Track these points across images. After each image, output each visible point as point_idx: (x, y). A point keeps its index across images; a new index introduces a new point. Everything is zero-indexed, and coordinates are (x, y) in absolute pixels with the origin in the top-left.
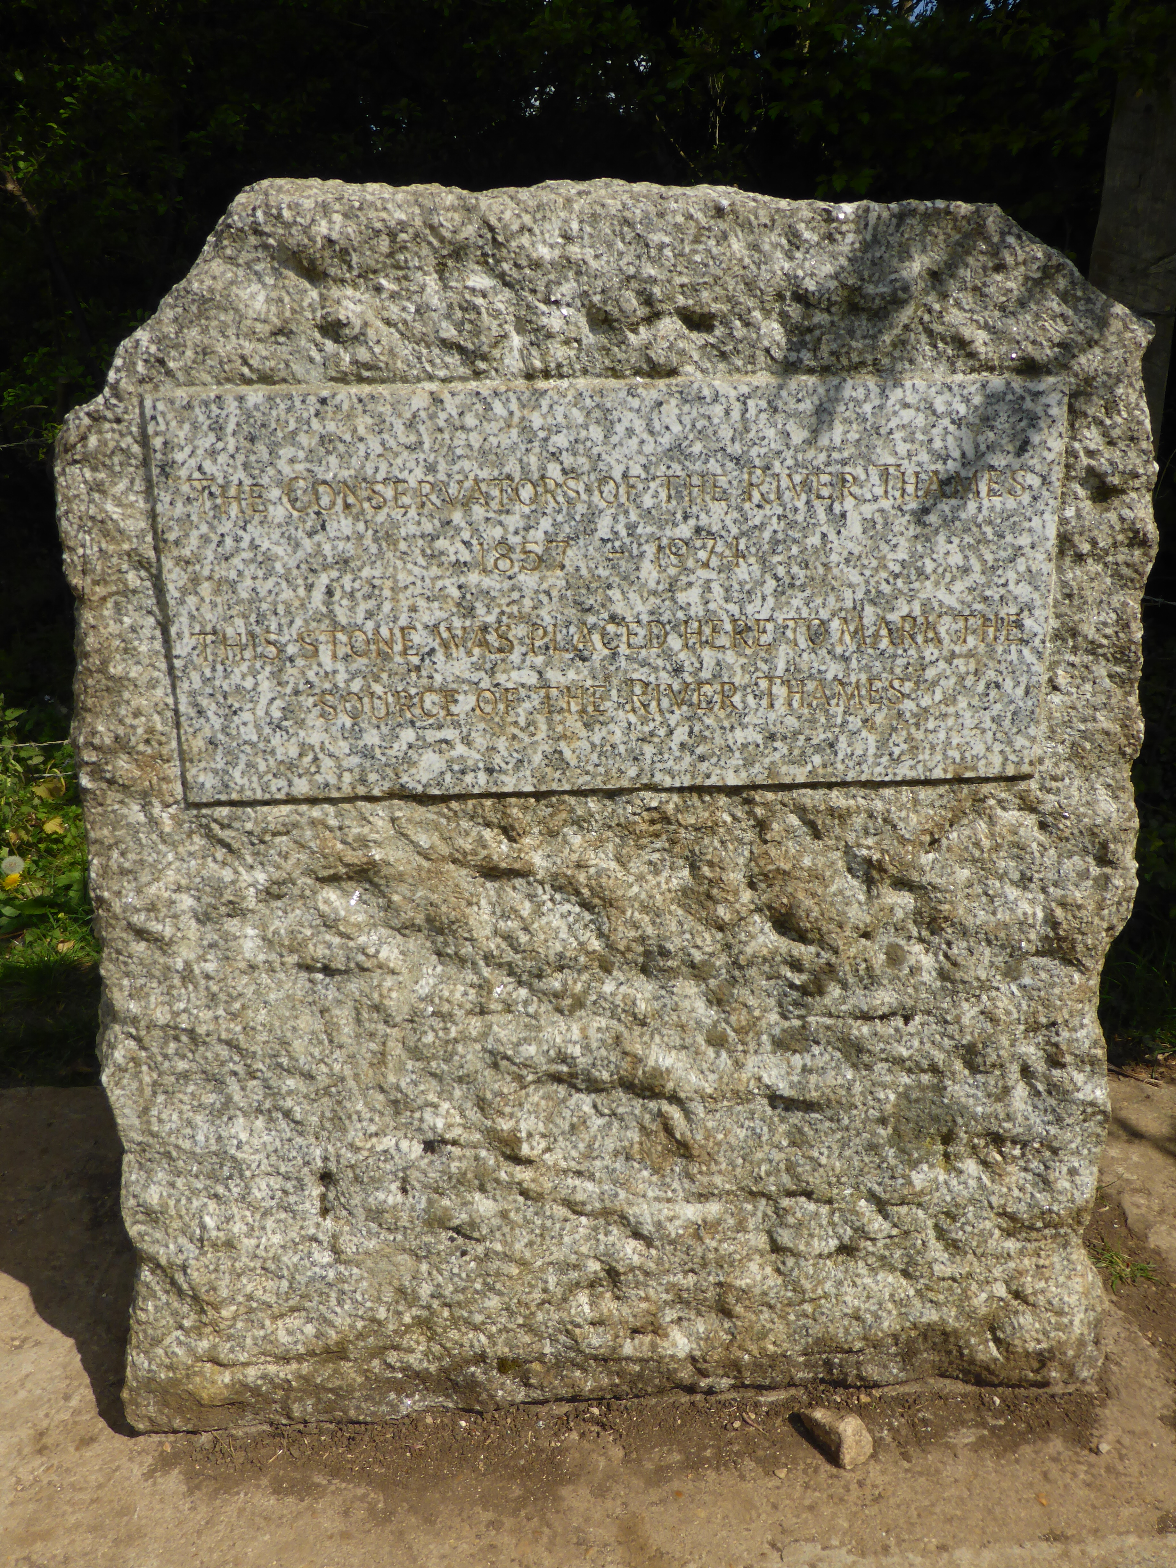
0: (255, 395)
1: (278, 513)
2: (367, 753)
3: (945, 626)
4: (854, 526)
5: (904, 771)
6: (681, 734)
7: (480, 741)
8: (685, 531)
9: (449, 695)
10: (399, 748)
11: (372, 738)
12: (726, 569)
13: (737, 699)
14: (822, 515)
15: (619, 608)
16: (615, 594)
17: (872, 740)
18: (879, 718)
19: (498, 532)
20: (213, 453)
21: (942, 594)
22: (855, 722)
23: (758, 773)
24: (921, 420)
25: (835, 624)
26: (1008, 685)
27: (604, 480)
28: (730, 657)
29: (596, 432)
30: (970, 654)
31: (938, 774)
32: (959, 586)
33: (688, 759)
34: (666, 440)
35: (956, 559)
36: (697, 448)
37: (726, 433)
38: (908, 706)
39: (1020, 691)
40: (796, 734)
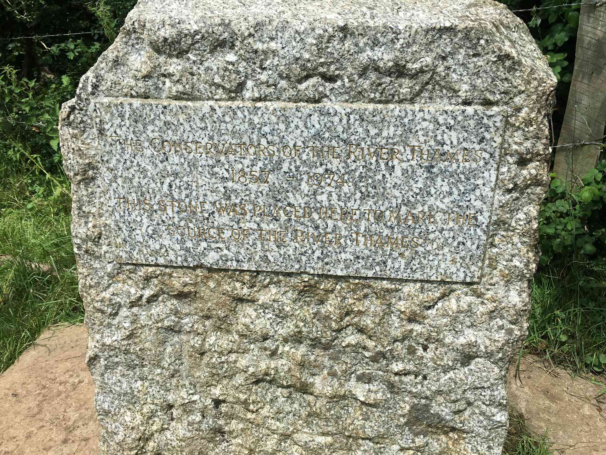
0: (137, 103)
1: (148, 152)
2: (187, 250)
3: (439, 216)
4: (398, 172)
5: (417, 276)
6: (318, 253)
7: (233, 249)
8: (321, 170)
9: (220, 230)
10: (200, 249)
11: (189, 244)
12: (339, 187)
13: (342, 241)
14: (383, 167)
15: (292, 200)
16: (290, 195)
17: (403, 262)
18: (407, 254)
19: (240, 166)
20: (120, 126)
21: (438, 203)
22: (395, 254)
23: (351, 271)
24: (431, 127)
25: (388, 213)
26: (469, 244)
27: (286, 146)
28: (340, 224)
29: (282, 126)
30: (451, 229)
31: (433, 278)
32: (446, 200)
33: (321, 263)
34: (313, 131)
35: (446, 188)
36: (327, 135)
37: (340, 129)
38: (420, 249)
39: (474, 247)
40: (368, 257)
